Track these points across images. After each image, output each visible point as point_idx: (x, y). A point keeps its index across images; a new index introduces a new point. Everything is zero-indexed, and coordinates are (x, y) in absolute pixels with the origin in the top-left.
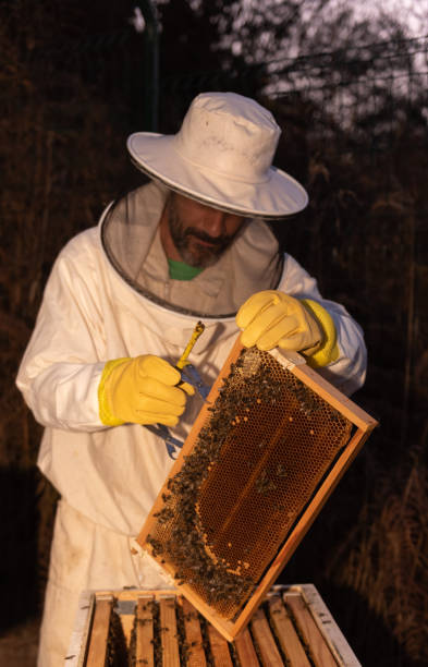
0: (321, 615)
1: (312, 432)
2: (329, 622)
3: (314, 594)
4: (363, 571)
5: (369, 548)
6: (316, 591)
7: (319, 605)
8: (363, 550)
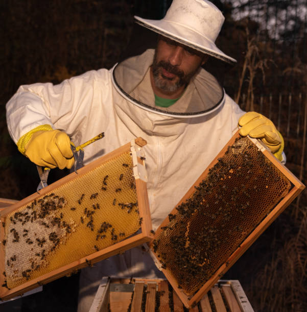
0: (241, 298)
1: (267, 187)
2: (245, 302)
3: (238, 286)
4: (272, 279)
5: (276, 264)
6: (240, 284)
7: (241, 292)
8: (272, 265)
